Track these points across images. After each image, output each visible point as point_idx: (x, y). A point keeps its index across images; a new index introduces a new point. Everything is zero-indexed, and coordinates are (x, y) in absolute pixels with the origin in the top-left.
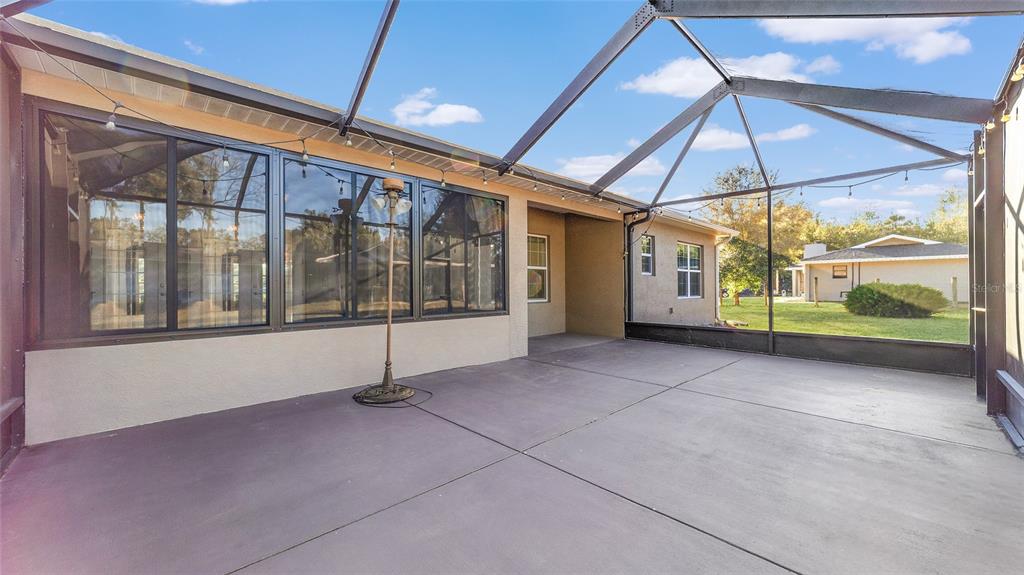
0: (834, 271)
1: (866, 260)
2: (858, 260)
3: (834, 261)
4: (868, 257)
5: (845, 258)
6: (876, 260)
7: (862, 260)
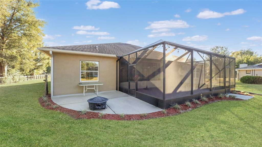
0: (246, 72)
1: (256, 69)
2: (254, 69)
3: (246, 69)
4: (258, 68)
5: (250, 68)
6: (259, 69)
7: (255, 69)
